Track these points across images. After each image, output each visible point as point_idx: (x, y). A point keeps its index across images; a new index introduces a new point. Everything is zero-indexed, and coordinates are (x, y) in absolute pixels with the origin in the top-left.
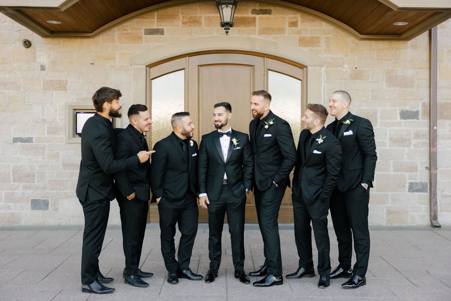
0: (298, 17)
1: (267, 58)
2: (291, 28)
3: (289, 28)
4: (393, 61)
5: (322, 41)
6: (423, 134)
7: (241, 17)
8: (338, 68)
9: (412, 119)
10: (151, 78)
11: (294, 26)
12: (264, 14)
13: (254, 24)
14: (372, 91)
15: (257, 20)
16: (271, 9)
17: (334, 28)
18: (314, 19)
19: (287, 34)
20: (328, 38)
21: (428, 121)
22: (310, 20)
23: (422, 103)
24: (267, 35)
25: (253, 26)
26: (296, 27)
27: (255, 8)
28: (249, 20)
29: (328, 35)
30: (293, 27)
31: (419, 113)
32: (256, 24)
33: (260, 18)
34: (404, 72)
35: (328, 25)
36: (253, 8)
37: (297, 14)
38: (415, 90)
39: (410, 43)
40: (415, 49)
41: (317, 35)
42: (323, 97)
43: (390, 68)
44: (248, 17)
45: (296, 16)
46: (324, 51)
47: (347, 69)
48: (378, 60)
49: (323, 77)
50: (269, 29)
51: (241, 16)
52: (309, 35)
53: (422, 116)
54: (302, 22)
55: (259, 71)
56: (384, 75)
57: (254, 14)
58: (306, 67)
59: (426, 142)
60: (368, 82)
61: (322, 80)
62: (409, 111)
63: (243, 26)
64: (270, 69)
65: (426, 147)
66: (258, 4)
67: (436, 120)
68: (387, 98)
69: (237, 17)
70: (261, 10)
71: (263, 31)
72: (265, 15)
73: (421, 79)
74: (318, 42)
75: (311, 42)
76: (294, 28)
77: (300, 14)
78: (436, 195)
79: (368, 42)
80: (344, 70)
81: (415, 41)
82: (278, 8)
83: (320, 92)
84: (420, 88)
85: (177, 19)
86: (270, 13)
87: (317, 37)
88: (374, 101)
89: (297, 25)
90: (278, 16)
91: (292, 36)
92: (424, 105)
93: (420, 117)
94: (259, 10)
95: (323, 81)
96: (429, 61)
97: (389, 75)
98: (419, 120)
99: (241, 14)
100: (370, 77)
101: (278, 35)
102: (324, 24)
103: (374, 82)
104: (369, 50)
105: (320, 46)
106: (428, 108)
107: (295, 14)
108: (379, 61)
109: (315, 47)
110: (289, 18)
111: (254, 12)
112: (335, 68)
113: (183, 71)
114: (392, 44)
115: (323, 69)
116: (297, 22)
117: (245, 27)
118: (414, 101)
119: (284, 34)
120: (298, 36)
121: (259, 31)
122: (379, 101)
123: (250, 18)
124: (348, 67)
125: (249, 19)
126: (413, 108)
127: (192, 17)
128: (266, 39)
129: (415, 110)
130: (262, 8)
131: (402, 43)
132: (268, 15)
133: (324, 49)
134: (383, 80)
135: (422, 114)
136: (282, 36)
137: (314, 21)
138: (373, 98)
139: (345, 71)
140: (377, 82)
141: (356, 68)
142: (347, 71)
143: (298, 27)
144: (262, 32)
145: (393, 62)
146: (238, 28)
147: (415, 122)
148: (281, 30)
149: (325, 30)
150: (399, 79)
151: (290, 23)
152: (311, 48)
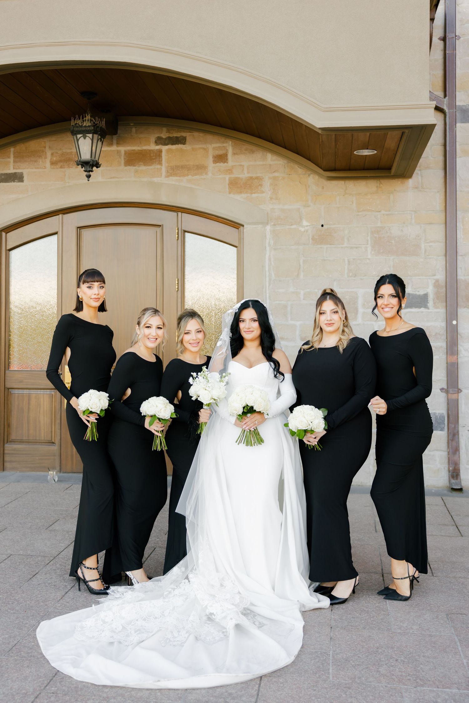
0: (229, 146)
1: (182, 212)
2: (218, 164)
3: (214, 165)
4: (383, 212)
5: (267, 183)
6: (436, 333)
7: (138, 150)
8: (293, 227)
9: (416, 307)
10: (7, 249)
11: (222, 162)
12: (175, 144)
13: (159, 160)
14: (349, 262)
15: (164, 154)
16: (185, 136)
17: (286, 161)
18: (254, 148)
19: (210, 174)
20: (275, 178)
21: (443, 310)
22: (246, 150)
23: (434, 281)
24: (179, 177)
25: (157, 165)
26: (224, 162)
27: (160, 136)
28: (152, 155)
29: (276, 174)
30: (220, 163)
31: (428, 298)
32: (162, 160)
33: (168, 151)
34: (402, 230)
35: (275, 157)
36: (157, 136)
37: (227, 142)
38: (422, 260)
39: (410, 182)
40: (420, 191)
41: (259, 175)
42: (267, 274)
43: (379, 224)
44: (150, 150)
45: (225, 145)
46: (269, 199)
47: (306, 228)
48: (358, 212)
49: (267, 241)
50: (183, 167)
51: (139, 148)
52: (245, 175)
53: (434, 303)
54: (234, 154)
55: (171, 235)
56: (368, 236)
57: (159, 145)
58: (243, 226)
59: (441, 347)
60: (342, 247)
61: (267, 245)
62: (412, 295)
63: (142, 163)
64: (187, 230)
65: (441, 355)
66: (165, 129)
67: (456, 309)
68: (374, 273)
69: (133, 150)
70: (169, 138)
71: (173, 170)
72: (177, 146)
73: (431, 242)
74: (260, 185)
75: (248, 186)
76: (222, 164)
77: (231, 142)
78: (457, 436)
79: (341, 183)
80: (303, 229)
81: (420, 177)
82: (196, 134)
83: (263, 266)
84: (430, 257)
85: (43, 157)
86: (184, 141)
87: (257, 178)
88: (352, 278)
89: (227, 159)
90: (197, 146)
91: (219, 176)
92: (436, 284)
93: (430, 304)
94: (166, 139)
95: (268, 248)
96: (444, 211)
97: (376, 236)
98: (428, 308)
99: (138, 146)
100: (346, 240)
101: (196, 176)
102: (269, 156)
103: (352, 248)
104: (344, 195)
105: (263, 192)
106: (444, 289)
107: (223, 143)
108: (360, 213)
109: (254, 193)
110: (214, 148)
111: (160, 141)
112: (288, 227)
113: (55, 237)
114: (381, 185)
115: (268, 228)
116: (227, 155)
117: (145, 166)
118: (420, 277)
119: (206, 174)
120: (227, 177)
121: (168, 172)
122: (361, 279)
123: (153, 150)
124: (309, 224)
125: (151, 151)
126: (418, 290)
127: (66, 152)
128: (177, 183)
129: (422, 292)
130: (171, 135)
131: (399, 182)
132: (180, 146)
133: (269, 196)
134: (368, 244)
135: (434, 300)
136: (202, 177)
137: (253, 152)
138: (351, 274)
139: (304, 231)
140: (357, 248)
141: (322, 226)
142: (307, 231)
143: (227, 163)
144: (171, 172)
145: (384, 215)
146: (134, 168)
147: (422, 312)
148: (201, 168)
149: (270, 165)
150: (393, 241)
151: (215, 157)
152: (249, 195)
